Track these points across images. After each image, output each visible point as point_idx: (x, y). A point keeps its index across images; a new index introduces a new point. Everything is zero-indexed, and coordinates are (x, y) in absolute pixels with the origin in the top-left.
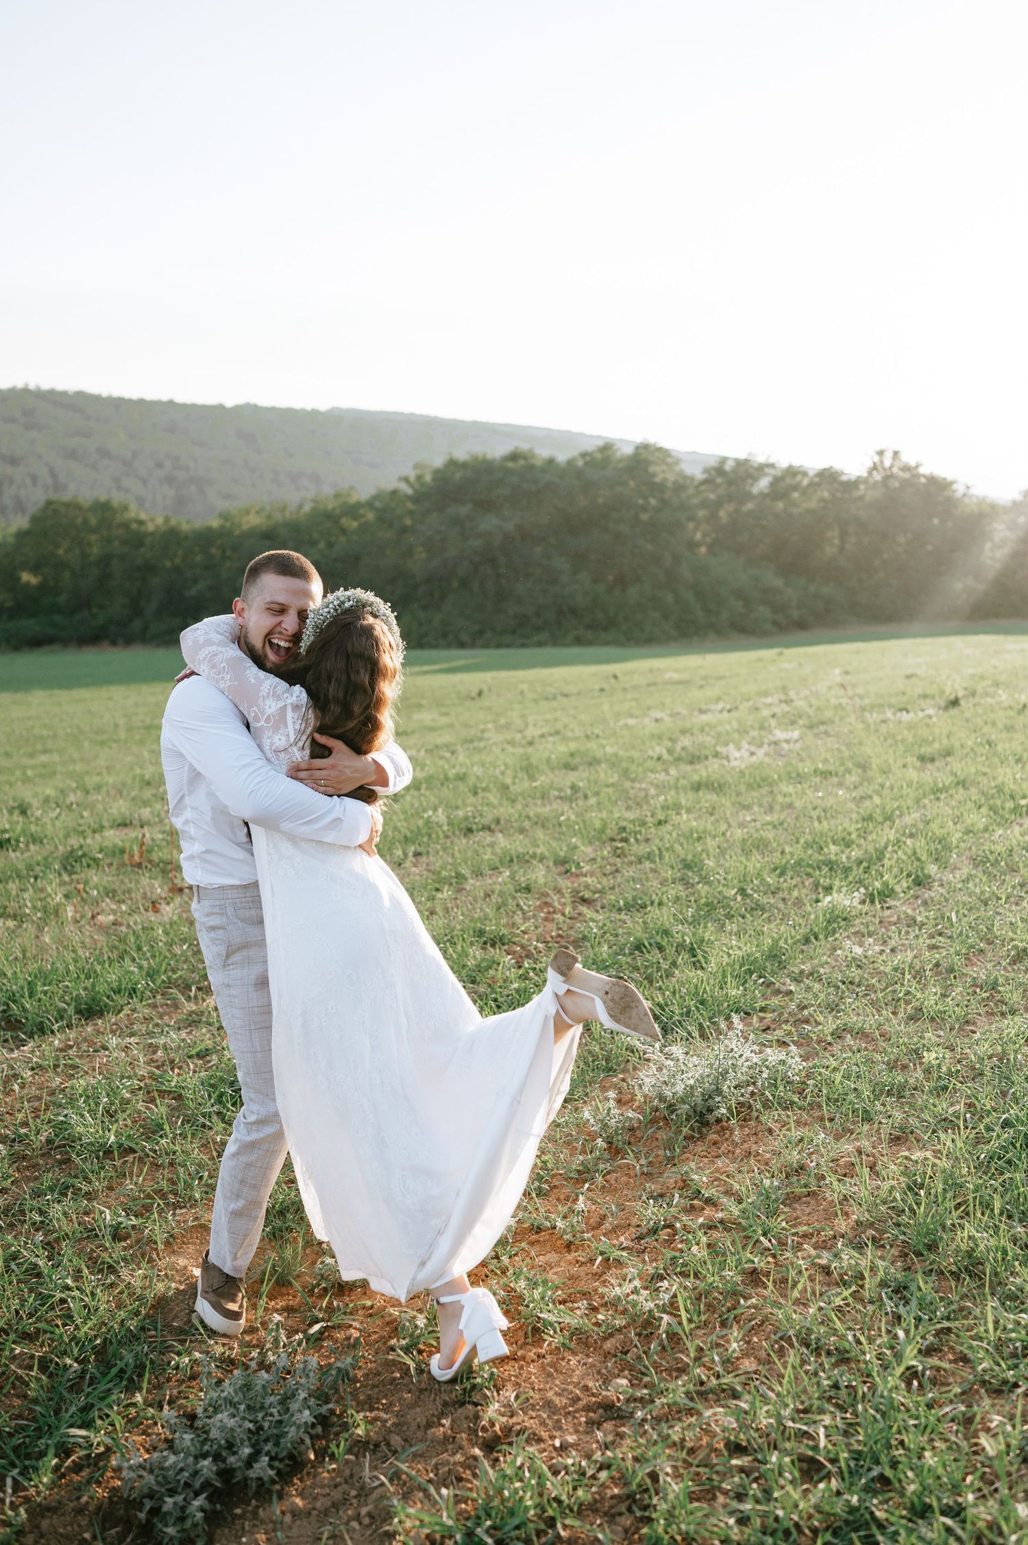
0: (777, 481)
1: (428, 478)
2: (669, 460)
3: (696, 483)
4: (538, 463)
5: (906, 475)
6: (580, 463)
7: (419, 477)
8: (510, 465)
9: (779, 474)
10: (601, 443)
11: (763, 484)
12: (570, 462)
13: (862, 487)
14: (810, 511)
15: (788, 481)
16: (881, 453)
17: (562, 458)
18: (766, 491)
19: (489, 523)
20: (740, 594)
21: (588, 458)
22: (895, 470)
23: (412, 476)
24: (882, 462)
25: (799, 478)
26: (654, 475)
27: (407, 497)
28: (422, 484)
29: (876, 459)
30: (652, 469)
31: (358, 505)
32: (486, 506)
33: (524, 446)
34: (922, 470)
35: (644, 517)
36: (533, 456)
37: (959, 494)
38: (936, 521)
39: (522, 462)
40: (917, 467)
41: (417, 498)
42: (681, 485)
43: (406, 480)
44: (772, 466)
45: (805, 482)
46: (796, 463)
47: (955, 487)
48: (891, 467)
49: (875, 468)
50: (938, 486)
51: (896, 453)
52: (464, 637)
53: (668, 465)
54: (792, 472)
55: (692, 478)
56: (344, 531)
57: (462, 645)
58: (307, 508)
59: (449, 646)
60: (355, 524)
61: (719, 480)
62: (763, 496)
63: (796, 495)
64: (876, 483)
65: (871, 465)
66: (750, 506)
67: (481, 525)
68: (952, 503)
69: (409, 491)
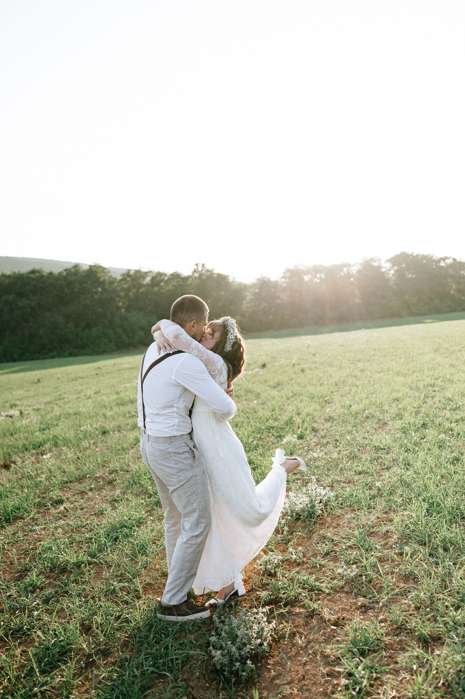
0: (153, 278)
2: (106, 271)
3: (118, 280)
4: (45, 274)
5: (209, 273)
6: (65, 273)
8: (32, 276)
9: (154, 275)
10: (73, 265)
11: (148, 279)
12: (60, 273)
13: (190, 279)
14: (169, 291)
15: (158, 278)
16: (197, 265)
17: (56, 271)
18: (149, 283)
19: (24, 302)
20: (142, 329)
21: (68, 271)
22: (203, 272)
24: (198, 269)
25: (163, 277)
26: (99, 278)
29: (195, 267)
30: (99, 275)
32: (21, 295)
33: (37, 267)
34: (215, 272)
35: (96, 296)
36: (42, 271)
37: (231, 281)
38: (222, 293)
39: (37, 274)
40: (212, 270)
42: (112, 282)
44: (151, 272)
45: (166, 278)
46: (161, 271)
47: (229, 278)
48: (202, 270)
49: (195, 271)
50: (222, 278)
51: (203, 265)
52: (16, 356)
53: (105, 273)
54: (160, 274)
55: (115, 279)
57: (14, 360)
59: (8, 361)
61: (128, 279)
62: (148, 285)
63: (162, 284)
64: (196, 278)
65: (193, 270)
66: (142, 290)
67: (20, 304)
68: (228, 284)
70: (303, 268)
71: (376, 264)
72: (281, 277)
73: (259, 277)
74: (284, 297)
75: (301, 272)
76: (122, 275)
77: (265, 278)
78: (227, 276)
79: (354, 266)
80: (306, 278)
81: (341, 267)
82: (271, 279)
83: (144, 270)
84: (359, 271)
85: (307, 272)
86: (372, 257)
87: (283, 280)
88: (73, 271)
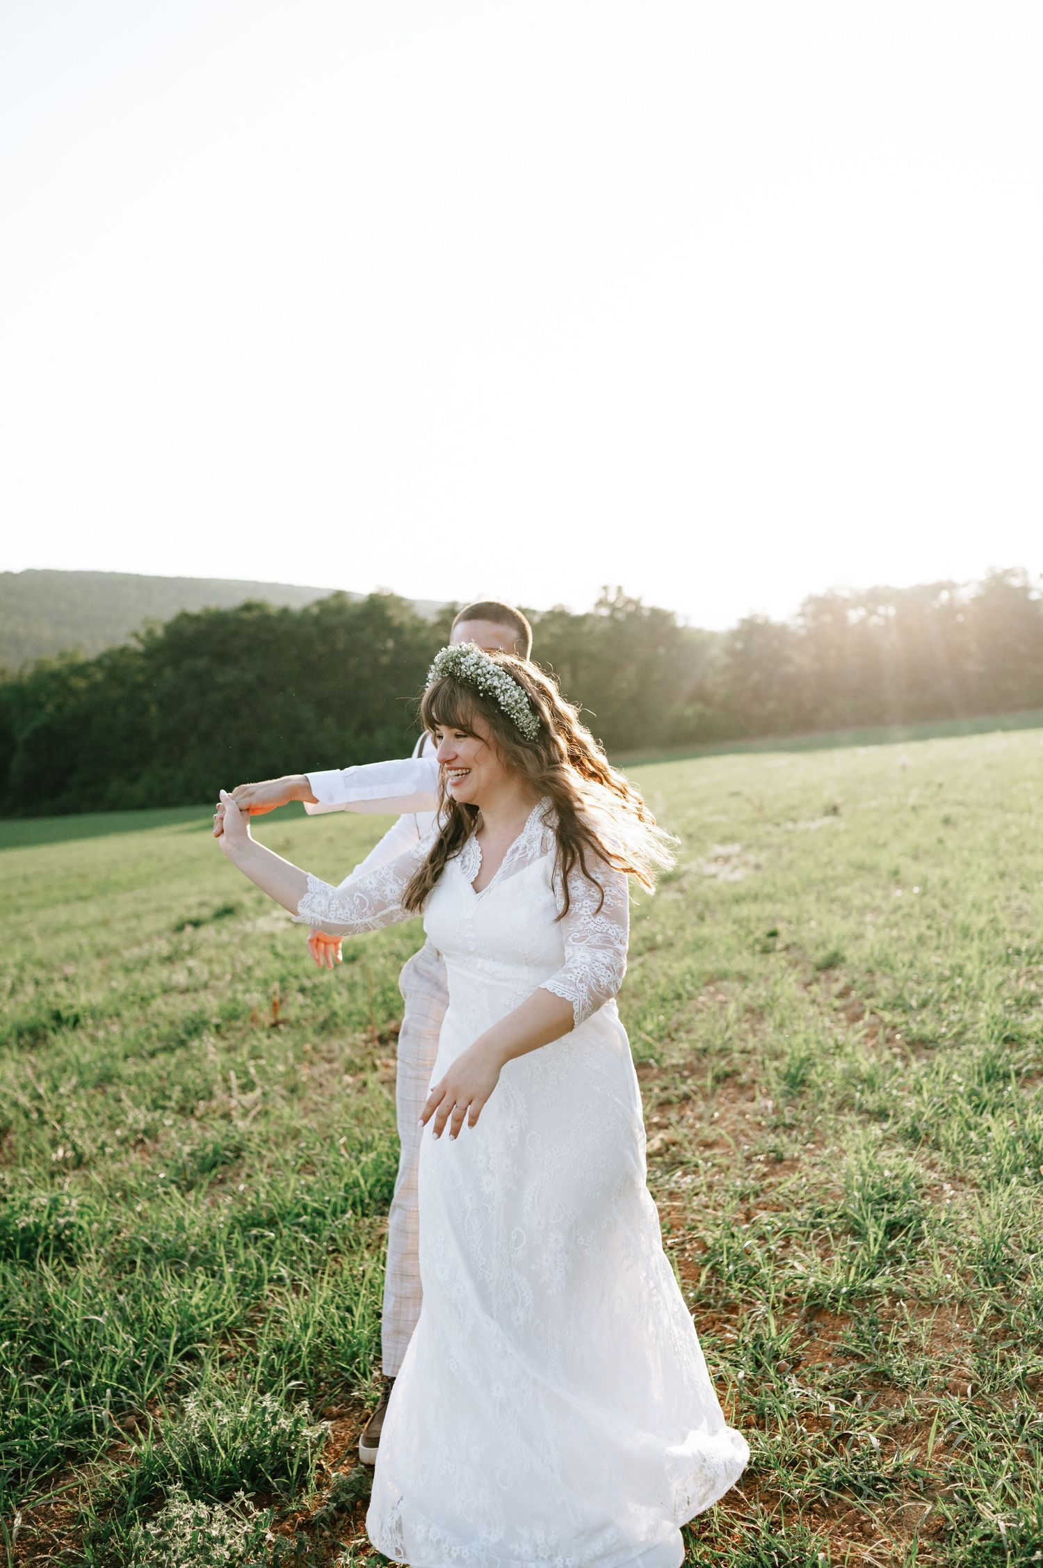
1: (160, 632)
2: (404, 604)
3: (430, 626)
4: (273, 612)
5: (632, 608)
6: (315, 610)
7: (150, 632)
8: (246, 615)
10: (334, 592)
12: (306, 611)
13: (590, 621)
16: (605, 588)
17: (296, 605)
19: (226, 675)
21: (324, 606)
22: (620, 604)
23: (142, 632)
24: (608, 598)
26: (391, 619)
27: (137, 654)
28: (154, 640)
30: (389, 613)
31: (87, 665)
32: (223, 658)
33: (256, 597)
34: (645, 604)
35: (385, 660)
36: (267, 606)
37: (680, 624)
38: (661, 649)
39: (256, 612)
40: (639, 600)
41: (149, 654)
42: (419, 626)
43: (136, 635)
45: (538, 619)
47: (677, 617)
48: (616, 601)
49: (601, 603)
50: (660, 619)
53: (403, 609)
55: (423, 622)
56: (71, 690)
58: (29, 671)
60: (84, 684)
64: (601, 618)
65: (597, 600)
67: (220, 679)
68: (674, 632)
69: (140, 647)
70: (846, 594)
71: (1016, 582)
72: (795, 614)
73: (746, 615)
74: (802, 661)
75: (840, 601)
76: (438, 613)
77: (758, 616)
78: (673, 614)
79: (965, 585)
80: (854, 616)
81: (937, 588)
82: (772, 621)
84: (977, 600)
85: (857, 602)
86: (1007, 567)
87: (800, 621)
88: (334, 604)
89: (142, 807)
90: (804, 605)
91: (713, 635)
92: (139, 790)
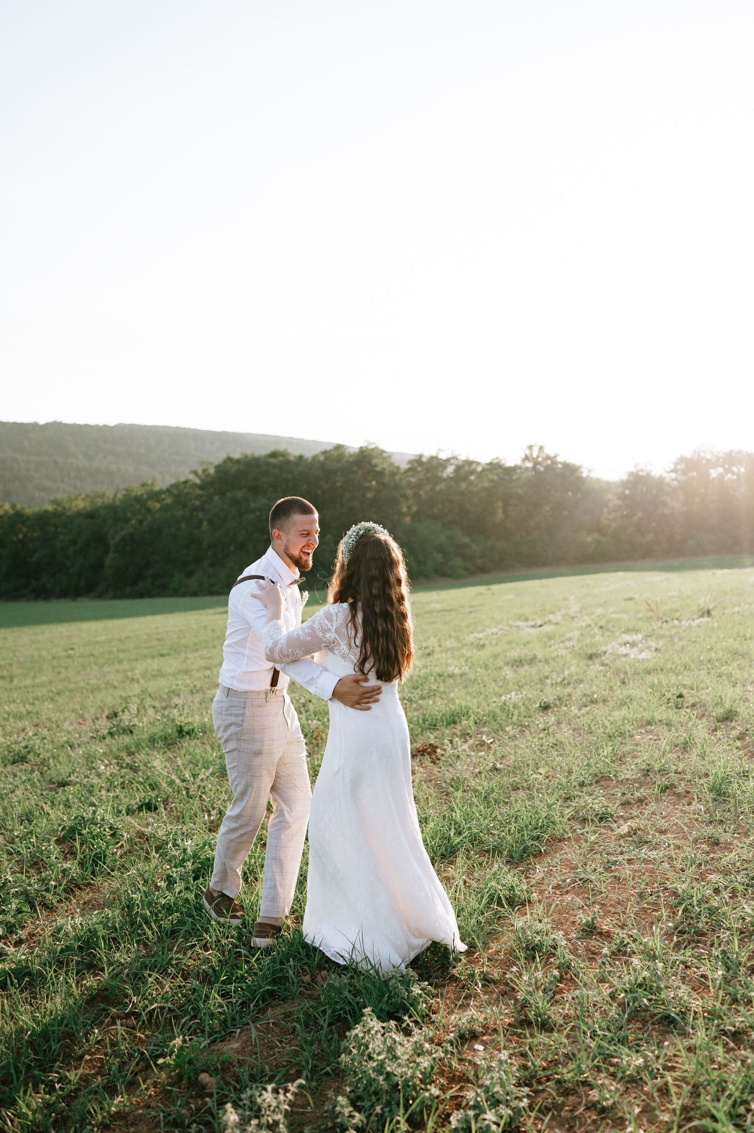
0: (458, 468)
1: (212, 471)
2: (385, 455)
3: (402, 471)
4: (292, 459)
5: (549, 462)
6: (322, 458)
7: (204, 471)
8: (273, 460)
9: (460, 463)
10: (335, 445)
11: (450, 470)
12: (314, 458)
13: (518, 471)
14: (483, 489)
15: (466, 468)
16: (530, 447)
17: (308, 455)
18: (451, 475)
20: (440, 549)
21: (328, 455)
22: (540, 459)
23: (200, 470)
24: (532, 455)
25: (474, 466)
26: (376, 466)
27: (195, 484)
28: (208, 476)
29: (528, 452)
30: (374, 461)
31: (161, 492)
32: (255, 490)
33: (281, 448)
34: (559, 459)
35: (370, 495)
36: (288, 454)
37: (585, 475)
38: (570, 494)
39: (281, 458)
40: (556, 457)
41: (203, 487)
42: (396, 471)
43: (195, 473)
44: (455, 458)
45: (479, 469)
46: (471, 458)
47: (582, 469)
48: (538, 457)
49: (526, 458)
50: (570, 470)
51: (541, 448)
53: (384, 458)
54: (469, 463)
55: (398, 468)
56: (149, 510)
58: (120, 496)
60: (158, 505)
61: (419, 469)
62: (449, 479)
63: (472, 478)
64: (527, 469)
65: (523, 456)
66: (441, 486)
67: (252, 506)
68: (580, 481)
69: (198, 481)
70: (709, 456)
72: (669, 470)
73: (633, 470)
74: (675, 505)
75: (704, 461)
76: (410, 462)
77: (642, 471)
78: (580, 467)
80: (714, 473)
82: (653, 474)
83: (443, 456)
85: (716, 463)
87: (673, 475)
88: (335, 453)
89: (195, 594)
90: (677, 464)
91: (608, 483)
92: (193, 582)
